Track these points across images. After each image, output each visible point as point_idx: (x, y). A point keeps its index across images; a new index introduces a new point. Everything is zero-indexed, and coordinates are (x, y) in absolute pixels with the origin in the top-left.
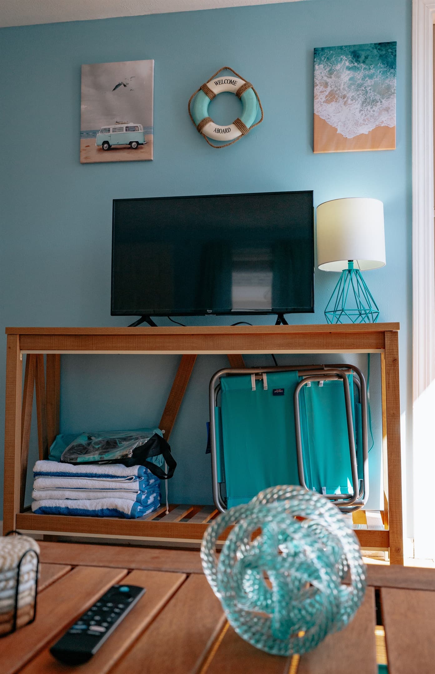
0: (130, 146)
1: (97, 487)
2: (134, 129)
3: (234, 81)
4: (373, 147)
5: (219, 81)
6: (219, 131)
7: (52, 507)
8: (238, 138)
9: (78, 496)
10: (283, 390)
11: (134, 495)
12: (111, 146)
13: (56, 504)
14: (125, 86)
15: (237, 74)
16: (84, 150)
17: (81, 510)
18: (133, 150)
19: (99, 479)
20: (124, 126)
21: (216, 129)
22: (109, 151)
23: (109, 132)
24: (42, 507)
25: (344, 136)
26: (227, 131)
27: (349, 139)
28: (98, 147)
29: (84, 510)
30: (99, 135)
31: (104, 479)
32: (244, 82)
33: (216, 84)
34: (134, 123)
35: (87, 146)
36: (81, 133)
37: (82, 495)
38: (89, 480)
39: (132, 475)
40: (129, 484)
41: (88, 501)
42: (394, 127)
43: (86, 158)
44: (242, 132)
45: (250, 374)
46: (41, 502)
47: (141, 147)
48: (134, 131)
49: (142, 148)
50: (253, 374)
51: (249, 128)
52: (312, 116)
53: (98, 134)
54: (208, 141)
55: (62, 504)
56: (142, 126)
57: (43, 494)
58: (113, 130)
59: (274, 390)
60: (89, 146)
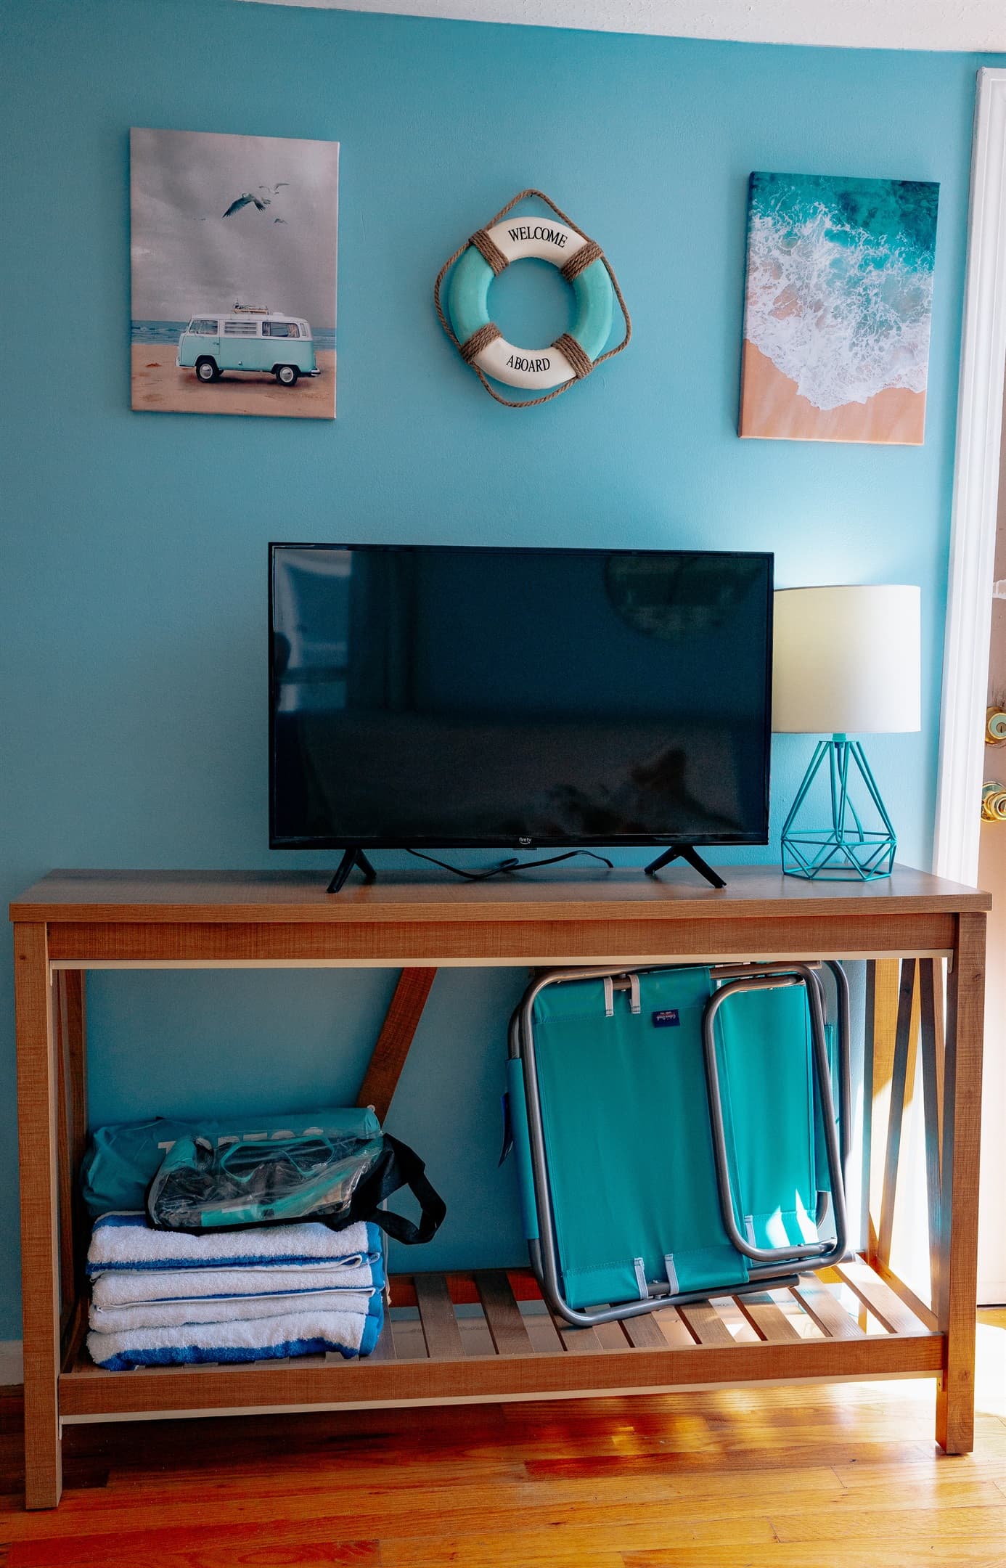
0: (274, 376)
1: (268, 1290)
2: (284, 331)
3: (558, 234)
4: (875, 435)
5: (520, 229)
6: (519, 364)
7: (155, 1350)
8: (565, 385)
9: (219, 1314)
10: (675, 1012)
11: (363, 1300)
12: (223, 371)
13: (163, 1342)
14: (259, 206)
15: (560, 214)
16: (142, 375)
17: (231, 1350)
18: (285, 389)
19: (270, 1268)
20: (259, 319)
21: (512, 357)
22: (215, 385)
23: (216, 332)
24: (125, 1352)
25: (812, 404)
26: (542, 366)
27: (823, 411)
28: (185, 372)
29: (240, 1350)
30: (186, 336)
31: (285, 1267)
32: (583, 242)
33: (514, 236)
34: (287, 315)
35: (152, 365)
36: (131, 328)
37: (229, 1310)
38: (245, 1274)
39: (354, 1252)
40: (349, 1275)
41: (246, 1324)
42: (923, 392)
43: (149, 398)
44: (575, 370)
45: (601, 979)
46: (119, 1337)
47: (305, 382)
48: (286, 336)
49: (308, 385)
50: (607, 977)
51: (594, 363)
52: (741, 345)
53: (183, 335)
54: (487, 387)
55: (180, 1339)
56: (307, 326)
57: (124, 1318)
58: (226, 327)
59: (655, 1014)
60: (156, 365)
